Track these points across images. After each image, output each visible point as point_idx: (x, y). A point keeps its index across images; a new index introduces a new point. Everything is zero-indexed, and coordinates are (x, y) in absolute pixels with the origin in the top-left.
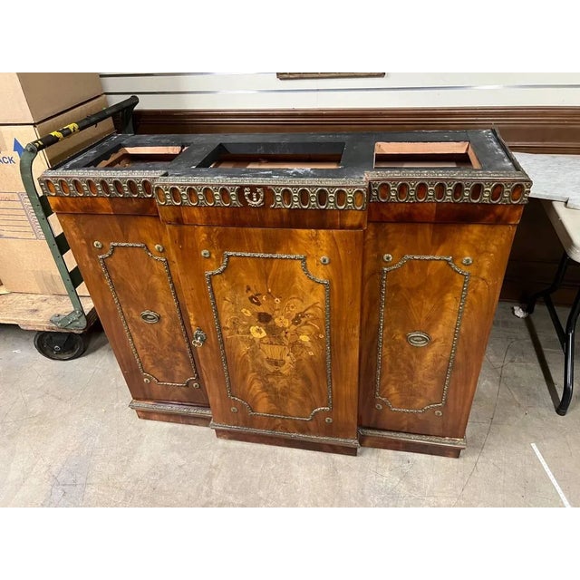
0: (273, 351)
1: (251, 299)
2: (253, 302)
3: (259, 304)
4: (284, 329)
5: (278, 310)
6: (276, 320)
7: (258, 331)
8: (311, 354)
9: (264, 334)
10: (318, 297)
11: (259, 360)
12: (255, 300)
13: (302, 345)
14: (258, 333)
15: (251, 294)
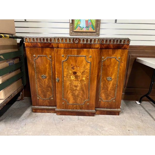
0: (76, 83)
1: (72, 68)
2: (72, 69)
3: (74, 69)
4: (79, 76)
5: (78, 71)
6: (78, 74)
7: (73, 77)
8: (85, 83)
9: (74, 78)
10: (88, 66)
11: (72, 86)
12: (73, 68)
13: (83, 81)
14: (73, 78)
15: (72, 66)
